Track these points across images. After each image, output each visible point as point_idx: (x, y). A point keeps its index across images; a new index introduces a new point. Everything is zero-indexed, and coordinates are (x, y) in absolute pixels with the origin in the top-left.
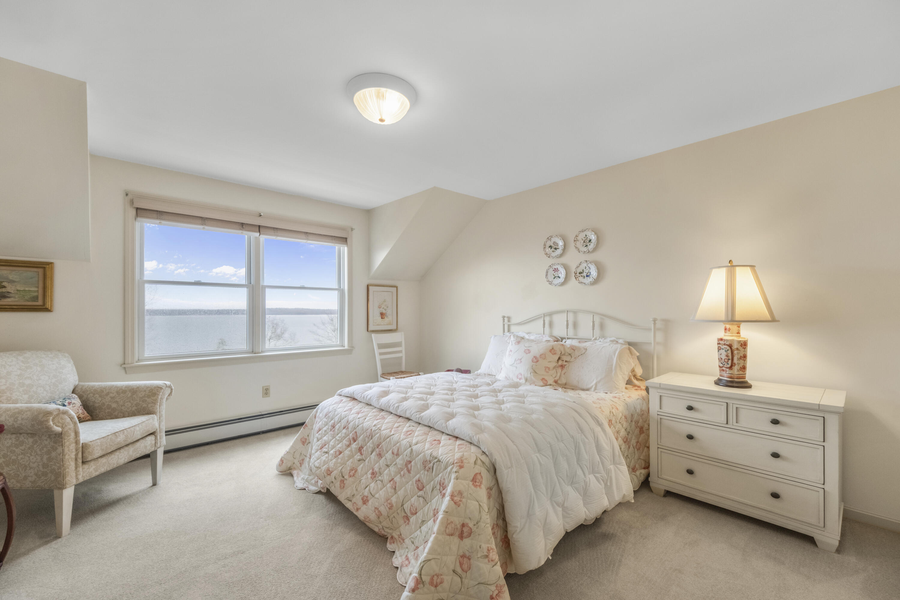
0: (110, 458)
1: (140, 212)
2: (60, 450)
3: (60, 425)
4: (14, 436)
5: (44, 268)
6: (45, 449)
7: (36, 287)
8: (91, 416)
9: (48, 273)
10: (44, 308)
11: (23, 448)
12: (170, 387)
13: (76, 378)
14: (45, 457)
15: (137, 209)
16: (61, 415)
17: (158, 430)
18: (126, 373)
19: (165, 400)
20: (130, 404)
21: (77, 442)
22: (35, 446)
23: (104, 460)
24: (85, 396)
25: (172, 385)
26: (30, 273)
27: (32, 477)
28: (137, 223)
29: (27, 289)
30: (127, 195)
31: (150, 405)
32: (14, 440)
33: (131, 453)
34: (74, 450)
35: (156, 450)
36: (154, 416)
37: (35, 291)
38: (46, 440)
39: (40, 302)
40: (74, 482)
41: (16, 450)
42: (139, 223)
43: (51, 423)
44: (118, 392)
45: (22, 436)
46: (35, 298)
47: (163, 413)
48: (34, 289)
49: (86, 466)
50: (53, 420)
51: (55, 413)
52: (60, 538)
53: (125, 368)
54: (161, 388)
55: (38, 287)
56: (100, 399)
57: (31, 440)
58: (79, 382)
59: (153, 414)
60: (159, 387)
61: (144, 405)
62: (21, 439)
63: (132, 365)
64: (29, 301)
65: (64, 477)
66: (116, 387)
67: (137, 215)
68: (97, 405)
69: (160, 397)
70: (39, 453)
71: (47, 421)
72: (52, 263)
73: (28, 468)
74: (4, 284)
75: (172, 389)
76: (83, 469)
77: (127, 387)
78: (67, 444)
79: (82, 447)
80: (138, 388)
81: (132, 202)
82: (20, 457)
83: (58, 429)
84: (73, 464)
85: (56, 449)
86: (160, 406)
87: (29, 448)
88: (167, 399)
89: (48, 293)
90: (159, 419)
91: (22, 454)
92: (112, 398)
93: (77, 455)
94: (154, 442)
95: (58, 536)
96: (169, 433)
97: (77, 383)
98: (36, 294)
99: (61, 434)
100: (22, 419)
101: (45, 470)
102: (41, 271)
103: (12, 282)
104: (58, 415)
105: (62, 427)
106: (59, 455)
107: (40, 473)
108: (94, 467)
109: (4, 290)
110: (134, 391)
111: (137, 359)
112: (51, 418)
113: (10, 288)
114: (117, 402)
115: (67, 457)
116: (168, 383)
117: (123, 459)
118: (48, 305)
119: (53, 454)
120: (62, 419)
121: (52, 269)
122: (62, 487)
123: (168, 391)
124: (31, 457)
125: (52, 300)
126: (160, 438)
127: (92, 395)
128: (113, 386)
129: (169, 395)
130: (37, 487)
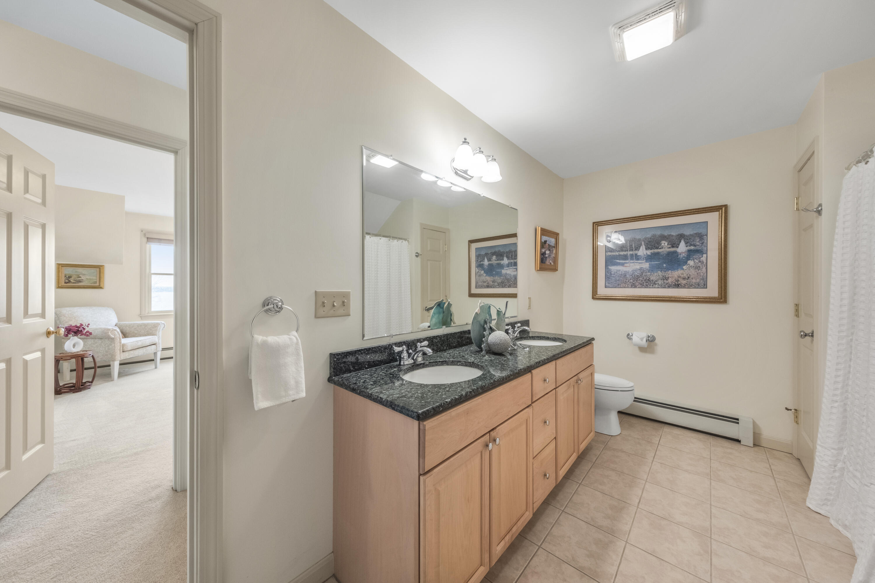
0: (135, 352)
1: (149, 240)
2: (113, 345)
3: (113, 335)
4: (93, 340)
5: (100, 268)
6: (107, 345)
7: (95, 277)
8: (125, 336)
9: (101, 270)
10: (99, 287)
11: (97, 344)
12: (164, 324)
13: (117, 320)
14: (107, 348)
15: (147, 238)
16: (114, 331)
17: (158, 343)
18: (142, 319)
19: (161, 330)
20: (144, 331)
21: (120, 343)
22: (102, 344)
23: (132, 352)
24: (121, 328)
25: (165, 323)
26: (93, 270)
27: (101, 356)
28: (147, 245)
29: (91, 278)
30: (142, 231)
31: (153, 332)
32: (93, 342)
33: (144, 351)
34: (119, 346)
35: (157, 352)
36: (156, 336)
37: (95, 279)
38: (107, 341)
39: (98, 284)
40: (119, 359)
41: (94, 346)
42: (149, 245)
43: (110, 333)
44: (138, 326)
45: (96, 339)
46: (96, 282)
47: (160, 335)
48: (95, 278)
49: (124, 353)
50: (111, 332)
51: (111, 330)
52: (113, 381)
53: (141, 317)
54: (159, 324)
55: (96, 277)
56: (129, 329)
57: (100, 341)
58: (118, 321)
59: (155, 335)
60: (158, 324)
61: (151, 332)
62: (96, 341)
63: (145, 315)
64: (92, 284)
65: (115, 356)
66: (137, 323)
67: (148, 241)
68: (127, 332)
69: (159, 328)
70: (104, 346)
71: (108, 332)
72: (103, 266)
73: (99, 353)
74: (80, 276)
75: (165, 325)
76: (123, 354)
77: (142, 323)
78: (116, 343)
79: (123, 345)
80: (148, 324)
81: (145, 235)
82: (95, 349)
83: (113, 336)
84: (119, 352)
85: (112, 344)
86: (158, 332)
87: (99, 345)
88: (162, 329)
89: (102, 280)
90: (158, 338)
91: (96, 347)
92: (135, 328)
93: (120, 348)
94: (155, 348)
95: (113, 380)
96: (163, 349)
97: (117, 322)
98: (95, 280)
99: (114, 338)
100: (98, 332)
101: (107, 353)
102: (98, 269)
103: (84, 275)
104: (113, 330)
105: (114, 336)
106: (113, 347)
107: (104, 355)
108: (127, 354)
109: (80, 279)
110: (146, 325)
111: (147, 312)
112: (110, 331)
113: (83, 278)
114: (137, 330)
115: (116, 348)
116: (163, 322)
117: (141, 353)
118: (101, 286)
119: (110, 347)
120: (114, 332)
121: (103, 268)
122: (114, 360)
123: (163, 326)
124: (100, 348)
125: (103, 283)
126: (159, 347)
127: (125, 327)
128: (135, 323)
129: (163, 328)
130: (103, 361)
